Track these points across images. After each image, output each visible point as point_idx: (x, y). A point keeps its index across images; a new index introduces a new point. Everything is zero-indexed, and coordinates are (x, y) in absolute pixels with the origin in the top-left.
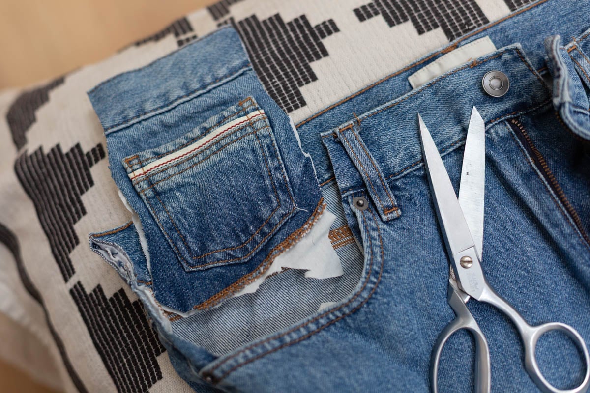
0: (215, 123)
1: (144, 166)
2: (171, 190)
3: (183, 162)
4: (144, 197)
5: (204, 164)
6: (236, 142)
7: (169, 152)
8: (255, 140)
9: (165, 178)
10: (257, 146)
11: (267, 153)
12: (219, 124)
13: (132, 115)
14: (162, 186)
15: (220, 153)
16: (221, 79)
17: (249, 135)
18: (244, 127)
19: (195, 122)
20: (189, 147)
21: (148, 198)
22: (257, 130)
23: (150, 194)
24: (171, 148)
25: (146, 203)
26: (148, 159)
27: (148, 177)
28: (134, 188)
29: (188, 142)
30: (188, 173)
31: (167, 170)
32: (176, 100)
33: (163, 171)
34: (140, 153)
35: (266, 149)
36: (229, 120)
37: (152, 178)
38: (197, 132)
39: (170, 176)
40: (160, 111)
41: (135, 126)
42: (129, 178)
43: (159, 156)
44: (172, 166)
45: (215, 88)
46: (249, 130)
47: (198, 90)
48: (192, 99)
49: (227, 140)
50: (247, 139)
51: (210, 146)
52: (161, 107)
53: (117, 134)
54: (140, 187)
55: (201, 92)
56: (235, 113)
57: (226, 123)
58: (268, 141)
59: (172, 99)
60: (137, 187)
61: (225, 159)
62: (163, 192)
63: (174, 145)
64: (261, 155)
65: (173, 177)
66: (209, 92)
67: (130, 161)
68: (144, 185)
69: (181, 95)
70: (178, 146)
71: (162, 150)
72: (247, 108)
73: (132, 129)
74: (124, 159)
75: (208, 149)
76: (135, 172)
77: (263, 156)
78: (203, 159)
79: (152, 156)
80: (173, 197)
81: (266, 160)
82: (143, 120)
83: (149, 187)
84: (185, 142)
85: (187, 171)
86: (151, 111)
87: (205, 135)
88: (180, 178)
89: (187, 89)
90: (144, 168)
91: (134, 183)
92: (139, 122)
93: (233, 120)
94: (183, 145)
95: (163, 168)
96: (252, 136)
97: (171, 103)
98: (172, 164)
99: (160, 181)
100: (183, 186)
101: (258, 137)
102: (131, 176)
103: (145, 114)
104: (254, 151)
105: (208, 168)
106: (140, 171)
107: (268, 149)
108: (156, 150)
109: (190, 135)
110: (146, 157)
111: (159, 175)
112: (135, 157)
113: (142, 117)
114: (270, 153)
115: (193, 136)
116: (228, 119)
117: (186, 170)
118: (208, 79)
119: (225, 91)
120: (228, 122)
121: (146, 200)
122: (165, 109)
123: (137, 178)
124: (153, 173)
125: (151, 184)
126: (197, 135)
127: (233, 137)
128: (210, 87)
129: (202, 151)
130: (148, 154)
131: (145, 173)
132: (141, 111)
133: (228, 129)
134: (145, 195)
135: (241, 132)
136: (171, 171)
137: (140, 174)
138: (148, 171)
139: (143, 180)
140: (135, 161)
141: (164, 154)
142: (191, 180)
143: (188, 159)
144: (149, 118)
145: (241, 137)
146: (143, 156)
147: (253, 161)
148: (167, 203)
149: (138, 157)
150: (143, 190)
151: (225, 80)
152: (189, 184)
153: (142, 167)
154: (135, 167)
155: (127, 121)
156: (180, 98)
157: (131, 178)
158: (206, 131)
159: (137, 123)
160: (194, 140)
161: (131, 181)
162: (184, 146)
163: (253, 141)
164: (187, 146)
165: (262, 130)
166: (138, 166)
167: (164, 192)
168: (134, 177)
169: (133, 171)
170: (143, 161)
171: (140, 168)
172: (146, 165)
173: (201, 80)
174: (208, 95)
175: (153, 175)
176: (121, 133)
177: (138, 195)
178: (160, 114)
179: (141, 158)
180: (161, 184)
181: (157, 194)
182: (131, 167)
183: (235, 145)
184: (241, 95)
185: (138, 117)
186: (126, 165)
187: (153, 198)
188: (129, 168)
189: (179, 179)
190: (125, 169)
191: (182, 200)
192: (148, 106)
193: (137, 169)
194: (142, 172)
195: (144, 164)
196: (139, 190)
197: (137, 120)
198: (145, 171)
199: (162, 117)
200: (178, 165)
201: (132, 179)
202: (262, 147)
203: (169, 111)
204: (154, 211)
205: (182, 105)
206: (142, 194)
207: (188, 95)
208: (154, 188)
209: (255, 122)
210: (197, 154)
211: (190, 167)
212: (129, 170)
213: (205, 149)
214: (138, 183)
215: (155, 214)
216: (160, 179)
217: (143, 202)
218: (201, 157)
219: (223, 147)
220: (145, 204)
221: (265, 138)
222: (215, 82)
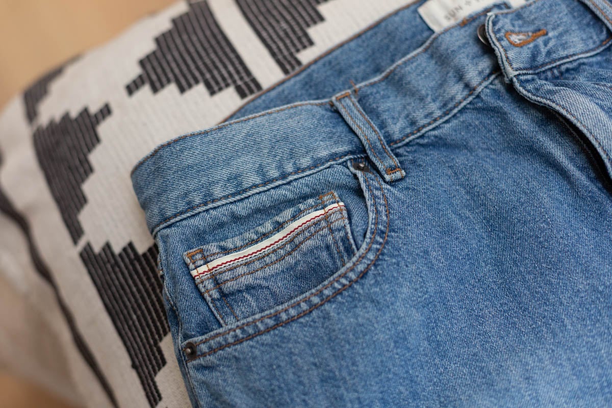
0: (289, 217)
1: (209, 262)
2: (240, 291)
3: (254, 262)
4: (208, 299)
5: (277, 266)
6: (309, 239)
7: (236, 248)
8: (329, 234)
9: (233, 278)
10: (330, 242)
11: (342, 248)
12: (294, 218)
13: (197, 201)
14: (230, 286)
15: (295, 253)
16: (303, 170)
17: (323, 230)
18: (319, 221)
19: (267, 213)
20: (259, 244)
21: (213, 300)
22: (332, 223)
23: (216, 295)
24: (239, 243)
25: (211, 305)
26: (214, 254)
27: (213, 275)
28: (196, 287)
29: (259, 238)
30: (260, 274)
31: (235, 268)
32: (251, 188)
33: (231, 270)
34: (204, 247)
35: (340, 244)
36: (305, 214)
37: (218, 277)
38: (269, 226)
39: (239, 275)
40: (231, 199)
41: (201, 214)
42: (191, 275)
43: (225, 251)
44: (241, 265)
45: (296, 179)
46: (323, 224)
47: (276, 179)
48: (268, 190)
49: (301, 238)
50: (320, 235)
51: (284, 245)
52: (233, 195)
53: (180, 223)
54: (205, 286)
55: (280, 182)
56: (312, 207)
57: (301, 217)
58: (342, 234)
59: (245, 186)
60: (201, 286)
61: (300, 261)
62: (230, 294)
63: (243, 240)
64: (335, 252)
65: (242, 277)
66: (289, 183)
67: (193, 256)
68: (209, 285)
69: (257, 183)
70: (247, 241)
71: (229, 244)
72: (327, 201)
73: (197, 218)
74: (186, 253)
75: (281, 249)
76: (198, 269)
77: (338, 253)
78: (277, 260)
79: (218, 251)
80: (244, 300)
81: (342, 257)
82: (211, 209)
83: (214, 287)
84: (255, 237)
85: (259, 272)
86: (220, 199)
87: (278, 231)
88: (251, 279)
89: (264, 175)
90: (209, 264)
91: (198, 281)
92: (207, 211)
93: (309, 213)
94: (253, 240)
95: (231, 266)
96: (326, 231)
97: (245, 191)
98: (242, 263)
99: (227, 280)
100: (254, 288)
101: (332, 231)
102: (194, 273)
103: (213, 201)
104: (328, 247)
105: (283, 271)
106: (204, 268)
107: (343, 244)
108: (222, 244)
109: (261, 229)
110: (211, 252)
111: (227, 273)
112: (198, 251)
113: (210, 206)
114: (345, 248)
115: (264, 230)
116: (304, 212)
117: (257, 271)
118: (289, 168)
119: (307, 185)
120: (304, 216)
121: (211, 303)
122: (238, 198)
123: (201, 275)
124: (220, 270)
125: (217, 284)
126: (269, 229)
127: (307, 234)
128: (290, 178)
129: (274, 251)
130: (213, 248)
131: (209, 270)
132: (209, 198)
133: (303, 224)
134: (210, 296)
135: (314, 228)
136: (240, 270)
137: (205, 272)
138: (214, 268)
139: (208, 279)
140: (199, 256)
141: (231, 249)
142: (264, 283)
143: (259, 259)
144: (218, 207)
145: (315, 232)
146: (207, 250)
147: (328, 260)
148: (235, 307)
149: (202, 251)
150: (207, 291)
151: (308, 173)
152: (261, 287)
153: (206, 263)
154: (199, 263)
155: (193, 208)
156: (256, 186)
157: (193, 276)
158: (279, 226)
159: (204, 211)
160: (265, 236)
161: (193, 279)
162: (253, 242)
163: (326, 236)
164: (257, 242)
165: (337, 222)
166: (202, 262)
167: (232, 294)
168: (197, 274)
169: (196, 268)
170: (208, 256)
171: (204, 264)
172: (211, 261)
173: (280, 167)
174: (288, 187)
175: (220, 273)
176: (184, 222)
177: (201, 295)
178: (231, 203)
179: (205, 253)
180: (229, 284)
181: (224, 295)
182: (194, 263)
183: (310, 243)
184: (324, 190)
185: (205, 204)
186: (188, 261)
187: (218, 300)
188: (191, 264)
189: (249, 280)
190: (187, 266)
191: (254, 304)
192: (218, 192)
193: (201, 265)
194: (206, 269)
195: (209, 259)
196: (203, 290)
197: (204, 208)
198: (210, 267)
199: (233, 207)
200: (247, 264)
201: (195, 276)
202: (336, 243)
203: (242, 200)
204: (220, 315)
205: (257, 196)
206: (206, 295)
207: (264, 184)
208: (220, 289)
209: (331, 214)
210: (269, 254)
211: (262, 267)
212: (192, 266)
213: (278, 248)
214: (202, 282)
215: (222, 319)
216: (228, 278)
217: (207, 304)
218: (273, 257)
219: (297, 246)
220: (209, 306)
221: (339, 230)
222: (296, 173)
